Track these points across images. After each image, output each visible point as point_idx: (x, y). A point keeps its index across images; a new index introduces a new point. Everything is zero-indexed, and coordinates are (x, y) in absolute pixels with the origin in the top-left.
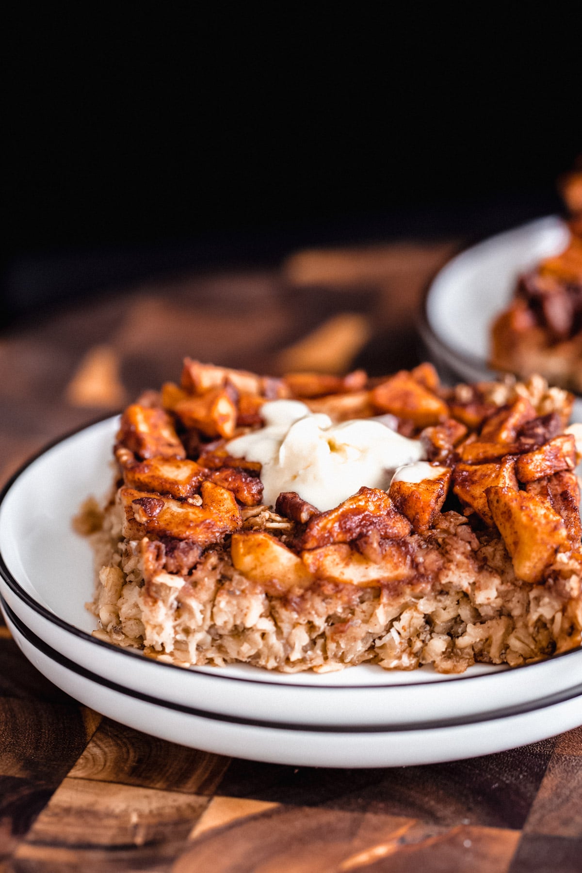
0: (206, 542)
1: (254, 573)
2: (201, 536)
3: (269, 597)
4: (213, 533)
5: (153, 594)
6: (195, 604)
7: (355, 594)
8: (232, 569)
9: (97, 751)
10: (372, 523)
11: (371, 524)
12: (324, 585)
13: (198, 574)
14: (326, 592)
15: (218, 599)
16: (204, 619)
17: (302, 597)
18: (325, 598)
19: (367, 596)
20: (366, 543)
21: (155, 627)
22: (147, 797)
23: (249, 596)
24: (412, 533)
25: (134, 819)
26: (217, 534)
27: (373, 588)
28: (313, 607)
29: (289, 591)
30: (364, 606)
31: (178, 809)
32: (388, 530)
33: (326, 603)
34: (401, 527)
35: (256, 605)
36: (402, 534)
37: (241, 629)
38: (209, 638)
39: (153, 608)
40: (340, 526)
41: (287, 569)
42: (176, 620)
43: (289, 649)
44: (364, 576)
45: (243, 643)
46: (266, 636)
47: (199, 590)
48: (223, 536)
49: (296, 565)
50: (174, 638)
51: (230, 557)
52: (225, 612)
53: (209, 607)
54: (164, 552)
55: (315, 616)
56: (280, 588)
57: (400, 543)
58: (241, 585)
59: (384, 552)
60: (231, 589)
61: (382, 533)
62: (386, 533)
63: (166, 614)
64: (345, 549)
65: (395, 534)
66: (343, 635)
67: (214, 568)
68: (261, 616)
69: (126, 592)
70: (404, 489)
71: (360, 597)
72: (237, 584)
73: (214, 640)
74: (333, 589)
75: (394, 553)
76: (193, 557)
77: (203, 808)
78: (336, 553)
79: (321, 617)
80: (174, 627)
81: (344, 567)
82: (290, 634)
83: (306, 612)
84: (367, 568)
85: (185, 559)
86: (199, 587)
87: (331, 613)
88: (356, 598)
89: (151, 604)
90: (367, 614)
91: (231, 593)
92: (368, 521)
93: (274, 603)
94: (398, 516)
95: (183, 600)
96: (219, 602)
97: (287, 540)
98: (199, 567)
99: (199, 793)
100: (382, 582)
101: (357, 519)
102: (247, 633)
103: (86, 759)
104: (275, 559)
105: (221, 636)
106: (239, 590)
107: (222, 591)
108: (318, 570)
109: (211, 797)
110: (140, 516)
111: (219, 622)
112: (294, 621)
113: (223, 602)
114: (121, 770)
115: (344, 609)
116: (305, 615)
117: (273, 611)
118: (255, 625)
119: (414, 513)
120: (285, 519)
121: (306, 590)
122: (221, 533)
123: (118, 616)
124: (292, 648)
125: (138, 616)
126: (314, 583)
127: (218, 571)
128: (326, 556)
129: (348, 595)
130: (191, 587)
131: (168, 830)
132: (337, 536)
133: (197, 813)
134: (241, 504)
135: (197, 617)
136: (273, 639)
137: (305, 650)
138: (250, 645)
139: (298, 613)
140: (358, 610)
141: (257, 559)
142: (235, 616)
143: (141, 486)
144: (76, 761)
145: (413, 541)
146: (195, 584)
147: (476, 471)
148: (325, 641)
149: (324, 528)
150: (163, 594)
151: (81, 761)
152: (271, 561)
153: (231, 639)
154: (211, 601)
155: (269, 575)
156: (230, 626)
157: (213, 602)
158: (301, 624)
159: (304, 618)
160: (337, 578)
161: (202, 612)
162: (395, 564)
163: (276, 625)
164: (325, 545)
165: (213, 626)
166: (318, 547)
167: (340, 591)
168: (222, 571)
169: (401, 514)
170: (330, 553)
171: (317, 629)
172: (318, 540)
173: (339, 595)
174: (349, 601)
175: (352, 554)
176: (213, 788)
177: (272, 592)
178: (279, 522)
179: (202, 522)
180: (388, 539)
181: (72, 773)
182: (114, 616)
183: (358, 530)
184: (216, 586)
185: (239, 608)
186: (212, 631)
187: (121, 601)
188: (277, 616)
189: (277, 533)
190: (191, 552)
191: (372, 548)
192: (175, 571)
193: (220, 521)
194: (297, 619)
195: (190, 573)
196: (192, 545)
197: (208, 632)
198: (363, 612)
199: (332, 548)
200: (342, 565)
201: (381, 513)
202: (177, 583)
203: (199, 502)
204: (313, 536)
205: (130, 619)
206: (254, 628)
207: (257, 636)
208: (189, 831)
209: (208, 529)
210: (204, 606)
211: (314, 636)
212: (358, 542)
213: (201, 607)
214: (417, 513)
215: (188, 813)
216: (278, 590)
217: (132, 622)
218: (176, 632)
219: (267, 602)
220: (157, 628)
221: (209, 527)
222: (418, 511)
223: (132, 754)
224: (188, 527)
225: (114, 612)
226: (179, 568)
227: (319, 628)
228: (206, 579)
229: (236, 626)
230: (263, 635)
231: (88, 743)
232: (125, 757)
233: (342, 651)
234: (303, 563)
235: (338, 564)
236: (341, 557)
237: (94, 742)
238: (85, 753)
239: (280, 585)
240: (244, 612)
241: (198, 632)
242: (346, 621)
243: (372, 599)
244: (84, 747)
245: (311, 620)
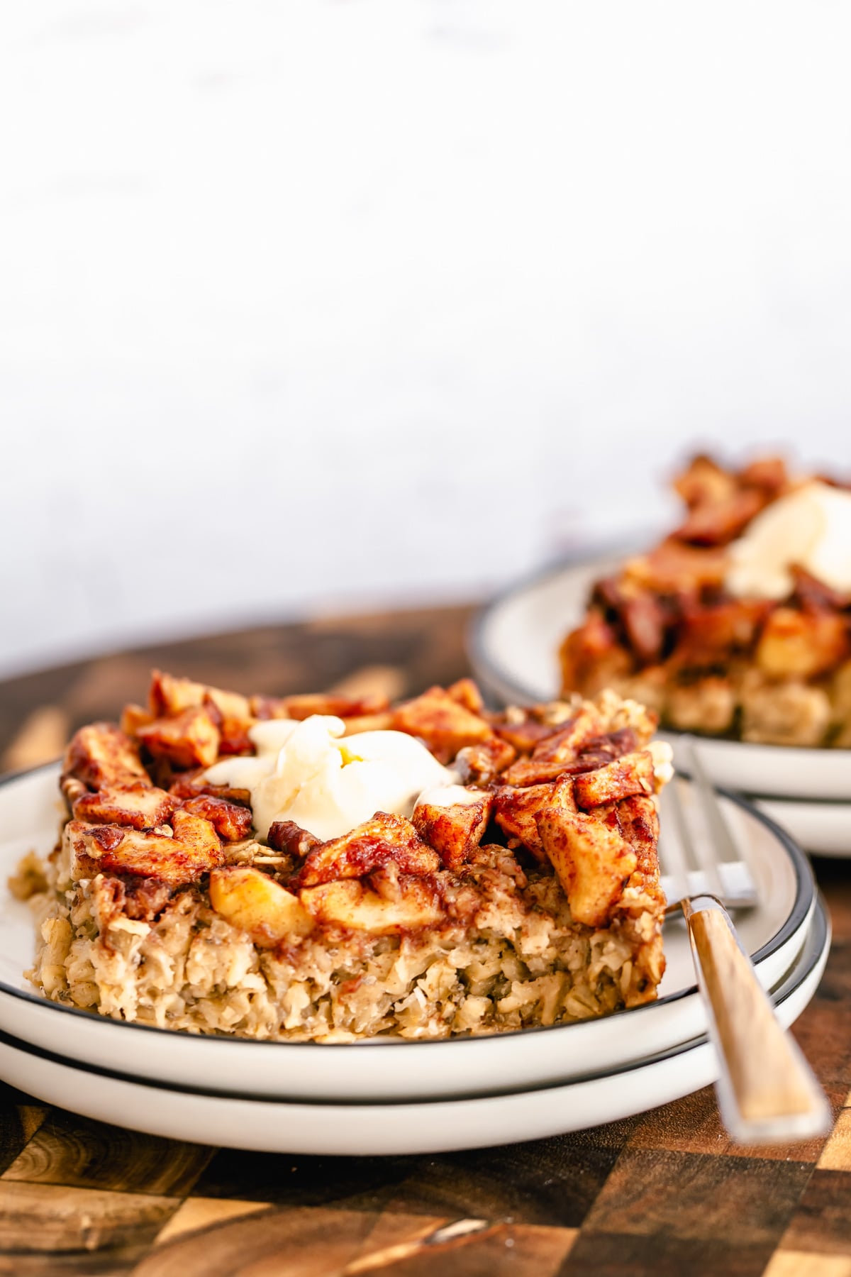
0: (177, 881)
1: (238, 917)
2: (170, 873)
3: (257, 948)
4: (186, 869)
5: (109, 944)
6: (163, 957)
7: (368, 943)
8: (211, 912)
9: (39, 1152)
10: (389, 854)
11: (388, 856)
12: (328, 931)
13: (167, 919)
14: (331, 940)
15: (193, 950)
16: (175, 976)
17: (300, 947)
18: (330, 947)
19: (383, 947)
20: (382, 877)
21: (112, 987)
22: (102, 1199)
23: (232, 946)
24: (441, 868)
25: (86, 1222)
26: (192, 871)
27: (391, 936)
28: (314, 959)
29: (283, 940)
30: (381, 960)
31: (142, 1212)
32: (410, 863)
33: (331, 954)
34: (426, 860)
35: (241, 958)
36: (428, 868)
37: (222, 991)
38: (182, 1003)
39: (110, 962)
40: (348, 857)
41: (280, 911)
42: (139, 978)
43: (284, 1013)
44: (380, 920)
45: (225, 1008)
46: (254, 997)
47: (169, 939)
48: (199, 874)
49: (293, 905)
50: (137, 1002)
51: (208, 897)
52: (202, 967)
53: (181, 961)
54: (124, 891)
55: (317, 971)
56: (272, 936)
57: (425, 880)
58: (222, 933)
59: (405, 890)
60: (209, 938)
61: (403, 867)
62: (407, 866)
63: (127, 971)
64: (354, 886)
65: (419, 867)
66: (353, 995)
67: (188, 912)
68: (248, 972)
69: (76, 947)
70: (431, 813)
71: (374, 948)
72: (217, 931)
73: (188, 1005)
74: (339, 937)
75: (417, 891)
76: (160, 897)
77: (174, 1210)
78: (344, 891)
79: (325, 972)
80: (137, 988)
81: (353, 908)
82: (285, 994)
83: (306, 966)
84: (382, 910)
85: (151, 900)
86: (169, 935)
87: (337, 966)
88: (369, 949)
89: (107, 957)
90: (382, 969)
91: (209, 942)
92: (383, 852)
93: (264, 955)
94: (423, 847)
95: (147, 953)
96: (194, 954)
97: (282, 878)
98: (169, 910)
99: (169, 1193)
100: (402, 926)
101: (369, 849)
102: (230, 994)
103: (26, 1161)
104: (265, 899)
105: (197, 1000)
106: (219, 938)
107: (198, 940)
108: (318, 912)
109: (184, 1199)
110: (93, 849)
111: (194, 980)
112: (291, 977)
113: (199, 953)
114: (70, 1172)
115: (355, 963)
116: (305, 970)
117: (263, 965)
118: (240, 983)
119: (443, 842)
120: (279, 853)
121: (306, 938)
122: (198, 870)
123: (65, 980)
124: (288, 1013)
125: (91, 979)
126: (315, 929)
127: (193, 915)
128: (330, 894)
129: (359, 944)
130: (158, 936)
131: (129, 1234)
132: (345, 869)
133: (166, 1216)
134: (225, 839)
135: (166, 977)
136: (263, 1001)
137: (304, 1015)
138: (235, 1010)
139: (295, 967)
140: (372, 964)
141: (243, 898)
142: (214, 972)
143: (94, 818)
144: (13, 1161)
145: (442, 877)
146: (163, 932)
147: (524, 794)
148: (331, 1004)
149: (328, 859)
150: (122, 945)
151: (17, 1162)
152: (260, 901)
153: (209, 1003)
154: (184, 955)
155: (257, 919)
156: (208, 986)
157: (187, 954)
158: (299, 982)
159: (302, 974)
160: (344, 922)
161: (172, 967)
162: (419, 904)
163: (267, 983)
164: (329, 881)
165: (186, 986)
166: (321, 883)
167: (348, 939)
168: (198, 916)
169: (426, 845)
170: (336, 890)
171: (320, 988)
172: (320, 875)
173: (347, 944)
174: (361, 951)
175: (364, 893)
176: (187, 1188)
177: (263, 942)
178: (271, 856)
179: (173, 855)
180: (410, 873)
181: (7, 1175)
182: (60, 979)
183: (371, 862)
184: (190, 934)
185: (219, 961)
186: (186, 993)
187: (69, 959)
188: (268, 971)
189: (268, 870)
190: (158, 891)
191: (389, 883)
192: (137, 916)
193: (196, 854)
194: (294, 975)
195: (157, 919)
196: (158, 883)
197: (181, 995)
198: (379, 967)
199: (338, 884)
200: (351, 905)
201: (402, 843)
202: (142, 929)
203: (168, 832)
204: (314, 870)
205: (80, 982)
206: (239, 987)
207: (243, 998)
208: (156, 1234)
209: (180, 863)
210: (176, 960)
211: (316, 997)
212: (371, 877)
213: (171, 962)
214: (447, 843)
215: (155, 1216)
216: (270, 939)
217: (84, 986)
218: (139, 995)
219: (255, 955)
220: (115, 990)
221: (181, 861)
222: (449, 840)
223: (83, 1155)
224: (155, 861)
225: (60, 975)
226: (143, 912)
227: (323, 987)
228: (177, 925)
229: (216, 986)
230: (251, 996)
231: (27, 1143)
232: (75, 1156)
233: (352, 1017)
234: (301, 904)
235: (345, 904)
236: (350, 896)
237: (35, 1142)
238: (23, 1154)
239: (272, 933)
240: (226, 966)
241: (168, 994)
242: (357, 978)
243: (390, 949)
244: (22, 1147)
245: (312, 976)
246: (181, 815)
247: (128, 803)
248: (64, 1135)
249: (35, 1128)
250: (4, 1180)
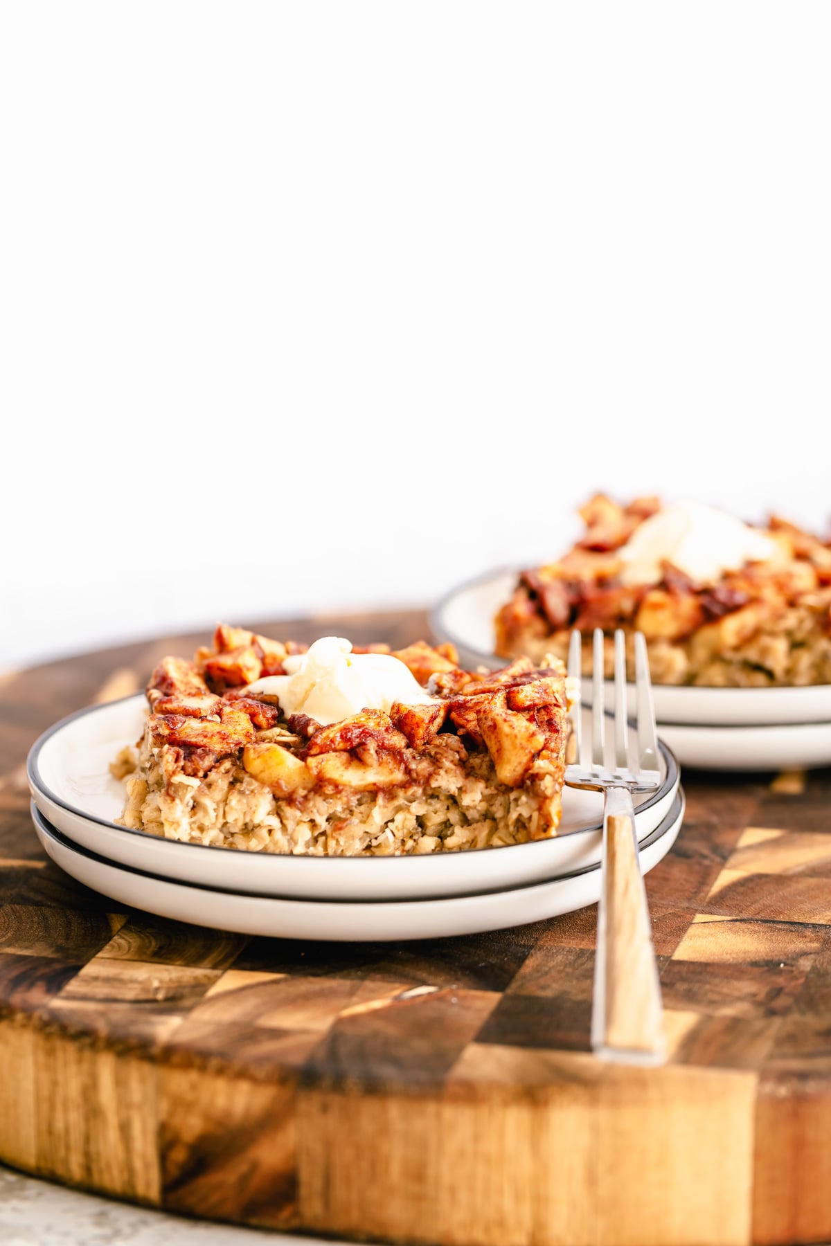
0: (221, 751)
1: (263, 775)
2: (216, 746)
3: (276, 798)
4: (228, 743)
5: (171, 792)
6: (208, 803)
7: (354, 796)
8: (243, 772)
9: (122, 941)
10: (371, 735)
11: (370, 736)
12: (325, 786)
13: (213, 776)
14: (327, 792)
15: (230, 798)
16: (217, 816)
17: (306, 798)
18: (326, 797)
19: (364, 800)
20: (364, 750)
21: (173, 823)
22: (167, 970)
23: (257, 795)
24: (408, 746)
25: (156, 984)
26: (232, 746)
27: (370, 792)
28: (315, 806)
29: (293, 792)
30: (362, 808)
31: (196, 978)
32: (385, 741)
33: (327, 803)
34: (398, 740)
35: (263, 805)
36: (398, 745)
37: (250, 828)
38: (222, 836)
39: (171, 805)
40: (342, 737)
41: (292, 771)
42: (191, 817)
43: (293, 843)
44: (362, 780)
45: (251, 840)
46: (273, 832)
47: (213, 790)
48: (237, 748)
49: (301, 768)
50: (190, 834)
51: (242, 762)
52: (236, 810)
53: (222, 805)
54: (183, 756)
55: (317, 814)
56: (286, 789)
57: (396, 754)
58: (250, 786)
59: (381, 760)
60: (242, 789)
61: (380, 744)
62: (383, 744)
63: (183, 812)
64: (345, 756)
65: (392, 745)
66: (342, 832)
67: (227, 772)
68: (269, 814)
69: (149, 797)
70: (402, 709)
71: (358, 800)
72: (247, 785)
73: (226, 838)
74: (333, 790)
75: (390, 760)
76: (208, 761)
77: (218, 977)
78: (338, 759)
79: (323, 815)
80: (190, 824)
81: (343, 771)
82: (294, 830)
83: (309, 811)
84: (364, 773)
85: (201, 763)
86: (213, 787)
87: (331, 812)
88: (354, 800)
89: (169, 801)
90: (364, 815)
91: (241, 793)
92: (366, 733)
93: (280, 803)
94: (396, 731)
95: (198, 800)
96: (231, 800)
97: (295, 751)
98: (214, 770)
99: (215, 968)
100: (378, 784)
101: (357, 732)
102: (256, 830)
103: (113, 947)
104: (281, 763)
105: (233, 834)
106: (248, 790)
107: (233, 791)
108: (319, 773)
109: (225, 970)
110: (163, 729)
111: (230, 819)
112: (298, 818)
113: (234, 800)
114: (145, 953)
115: (344, 810)
116: (308, 814)
117: (279, 810)
118: (262, 821)
119: (409, 728)
120: (294, 735)
121: (310, 791)
122: (236, 745)
123: (141, 820)
124: (296, 843)
125: (158, 820)
126: (316, 785)
127: (231, 774)
128: (328, 761)
129: (347, 796)
130: (206, 788)
131: (185, 991)
132: (339, 744)
133: (213, 980)
134: (258, 727)
135: (211, 817)
136: (278, 835)
137: (307, 845)
138: (258, 841)
139: (301, 811)
140: (356, 810)
141: (266, 762)
142: (245, 814)
143: (166, 712)
144: (103, 947)
145: (408, 753)
146: (209, 786)
147: (471, 700)
148: (326, 839)
149: (327, 737)
150: (180, 794)
151: (107, 947)
152: (278, 764)
153: (241, 837)
154: (223, 801)
155: (275, 777)
156: (240, 824)
157: (225, 801)
158: (305, 822)
159: (307, 816)
160: (336, 780)
161: (215, 810)
162: (390, 770)
163: (281, 822)
164: (327, 751)
165: (225, 824)
166: (321, 753)
167: (339, 792)
168: (234, 774)
169: (398, 730)
170: (331, 758)
171: (319, 827)
172: (321, 747)
173: (339, 796)
174: (348, 802)
175: (352, 761)
176: (227, 964)
177: (279, 794)
178: (289, 736)
179: (219, 733)
180: (385, 749)
181: (100, 955)
182: (137, 820)
183: (358, 740)
184: (228, 787)
185: (248, 806)
186: (225, 829)
187: (144, 805)
188: (282, 814)
189: (286, 746)
190: (207, 757)
191: (369, 753)
192: (192, 774)
193: (235, 734)
194: (300, 817)
195: (206, 776)
196: (207, 752)
197: (221, 830)
198: (361, 813)
199: (332, 754)
200: (343, 768)
201: (380, 728)
202: (195, 783)
203: (217, 718)
204: (316, 744)
205: (152, 822)
206: (262, 825)
207: (264, 832)
208: (205, 991)
209: (224, 739)
210: (218, 805)
211: (316, 834)
212: (357, 750)
213: (215, 806)
214: (412, 729)
215: (204, 981)
216: (284, 791)
217: (154, 824)
218: (192, 829)
219: (274, 802)
220: (175, 825)
221: (224, 738)
222: (413, 726)
223: (154, 944)
224: (206, 737)
225: (138, 818)
226: (196, 771)
227: (321, 826)
228: (220, 781)
229: (246, 825)
230: (270, 831)
231: (114, 936)
232: (148, 945)
233: (341, 849)
234: (307, 767)
235: (338, 768)
236: (341, 762)
237: (119, 935)
238: (111, 942)
239: (286, 787)
240: (253, 809)
241: (212, 828)
242: (346, 820)
243: (369, 801)
244: (110, 938)
245: (313, 818)
246: (227, 710)
247: (192, 703)
248: (140, 932)
249: (119, 927)
250: (98, 958)
